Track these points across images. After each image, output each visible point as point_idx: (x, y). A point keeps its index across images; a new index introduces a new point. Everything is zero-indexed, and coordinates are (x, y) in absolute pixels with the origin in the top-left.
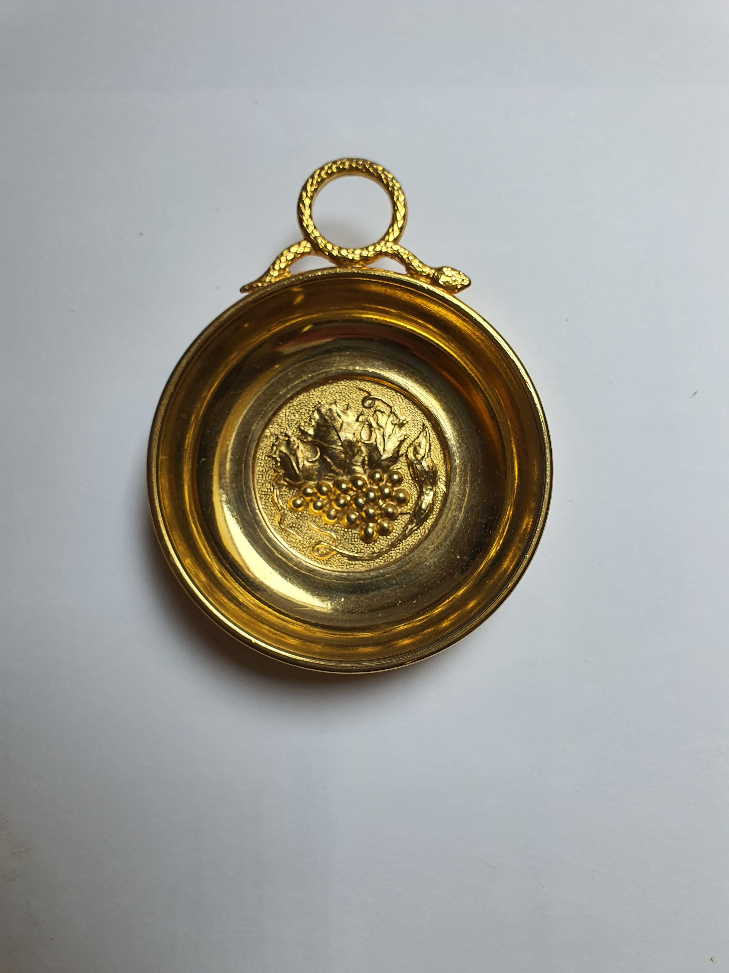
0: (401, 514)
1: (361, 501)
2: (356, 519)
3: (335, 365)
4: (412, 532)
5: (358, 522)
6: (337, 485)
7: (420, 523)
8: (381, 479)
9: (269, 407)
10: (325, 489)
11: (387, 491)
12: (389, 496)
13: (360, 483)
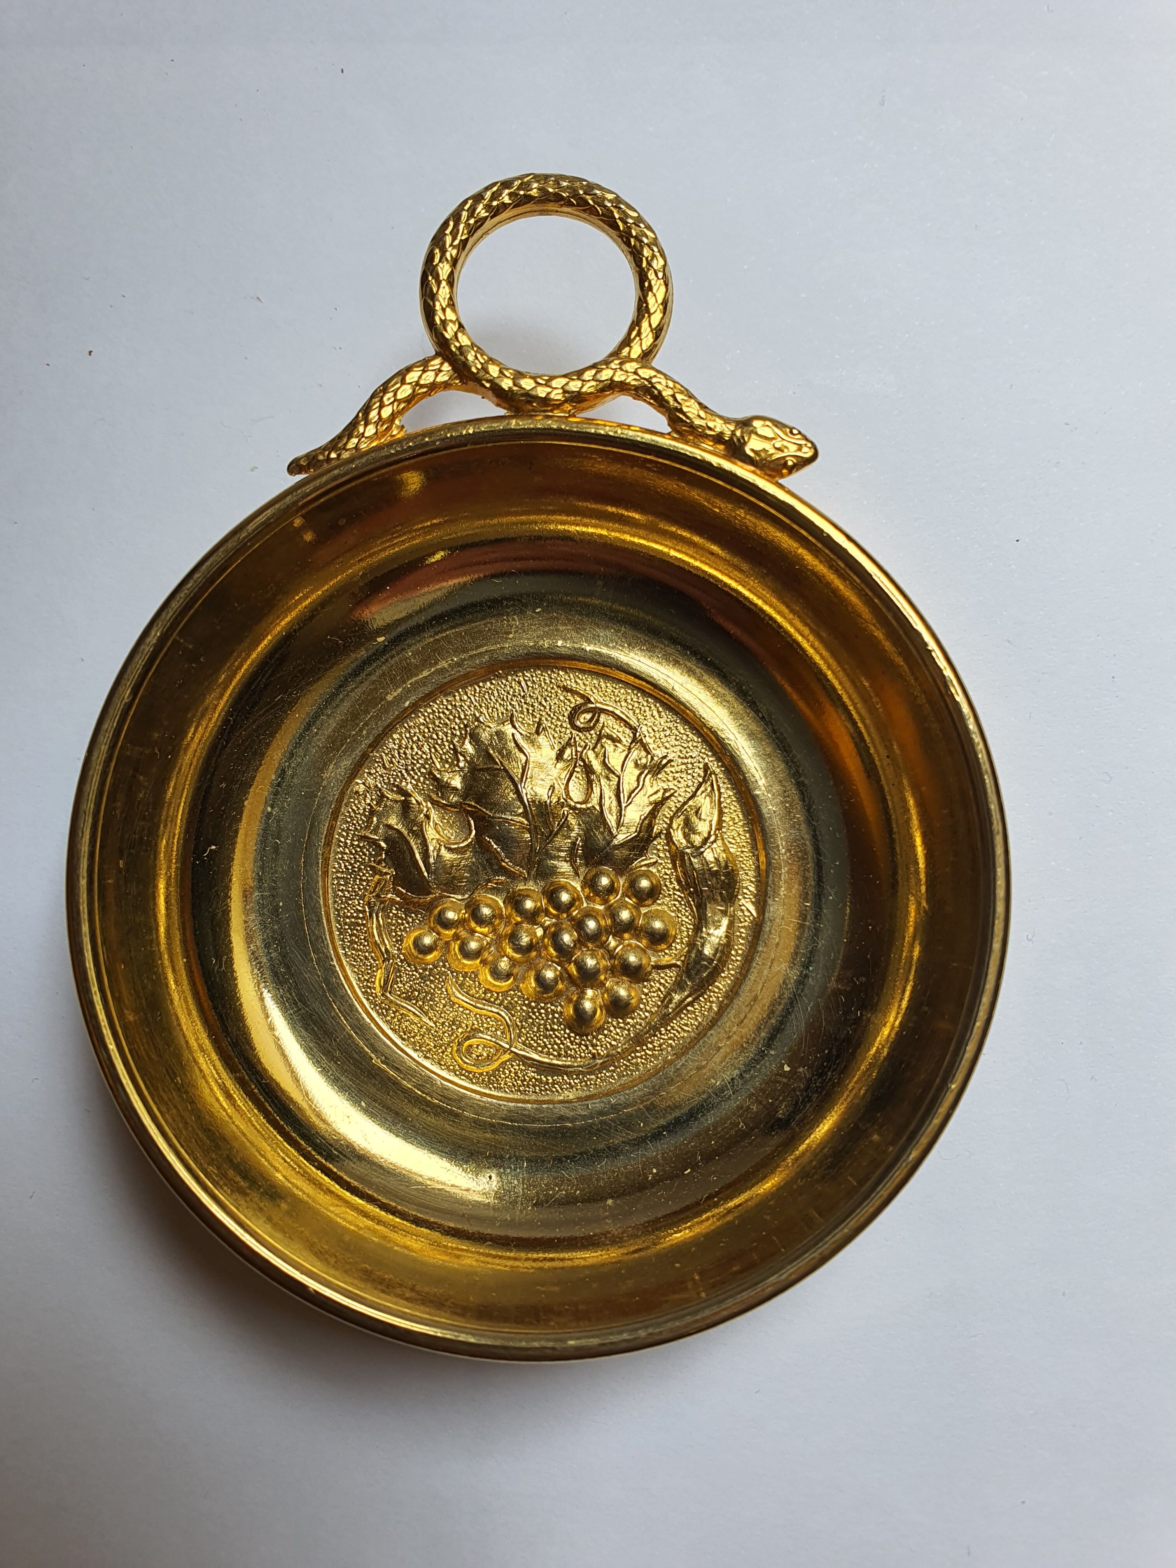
0: (658, 967)
1: (567, 938)
2: (555, 981)
3: (511, 636)
4: (681, 1008)
5: (560, 986)
6: (515, 901)
7: (701, 989)
8: (611, 889)
9: (361, 730)
10: (486, 911)
11: (625, 915)
12: (630, 927)
13: (565, 897)
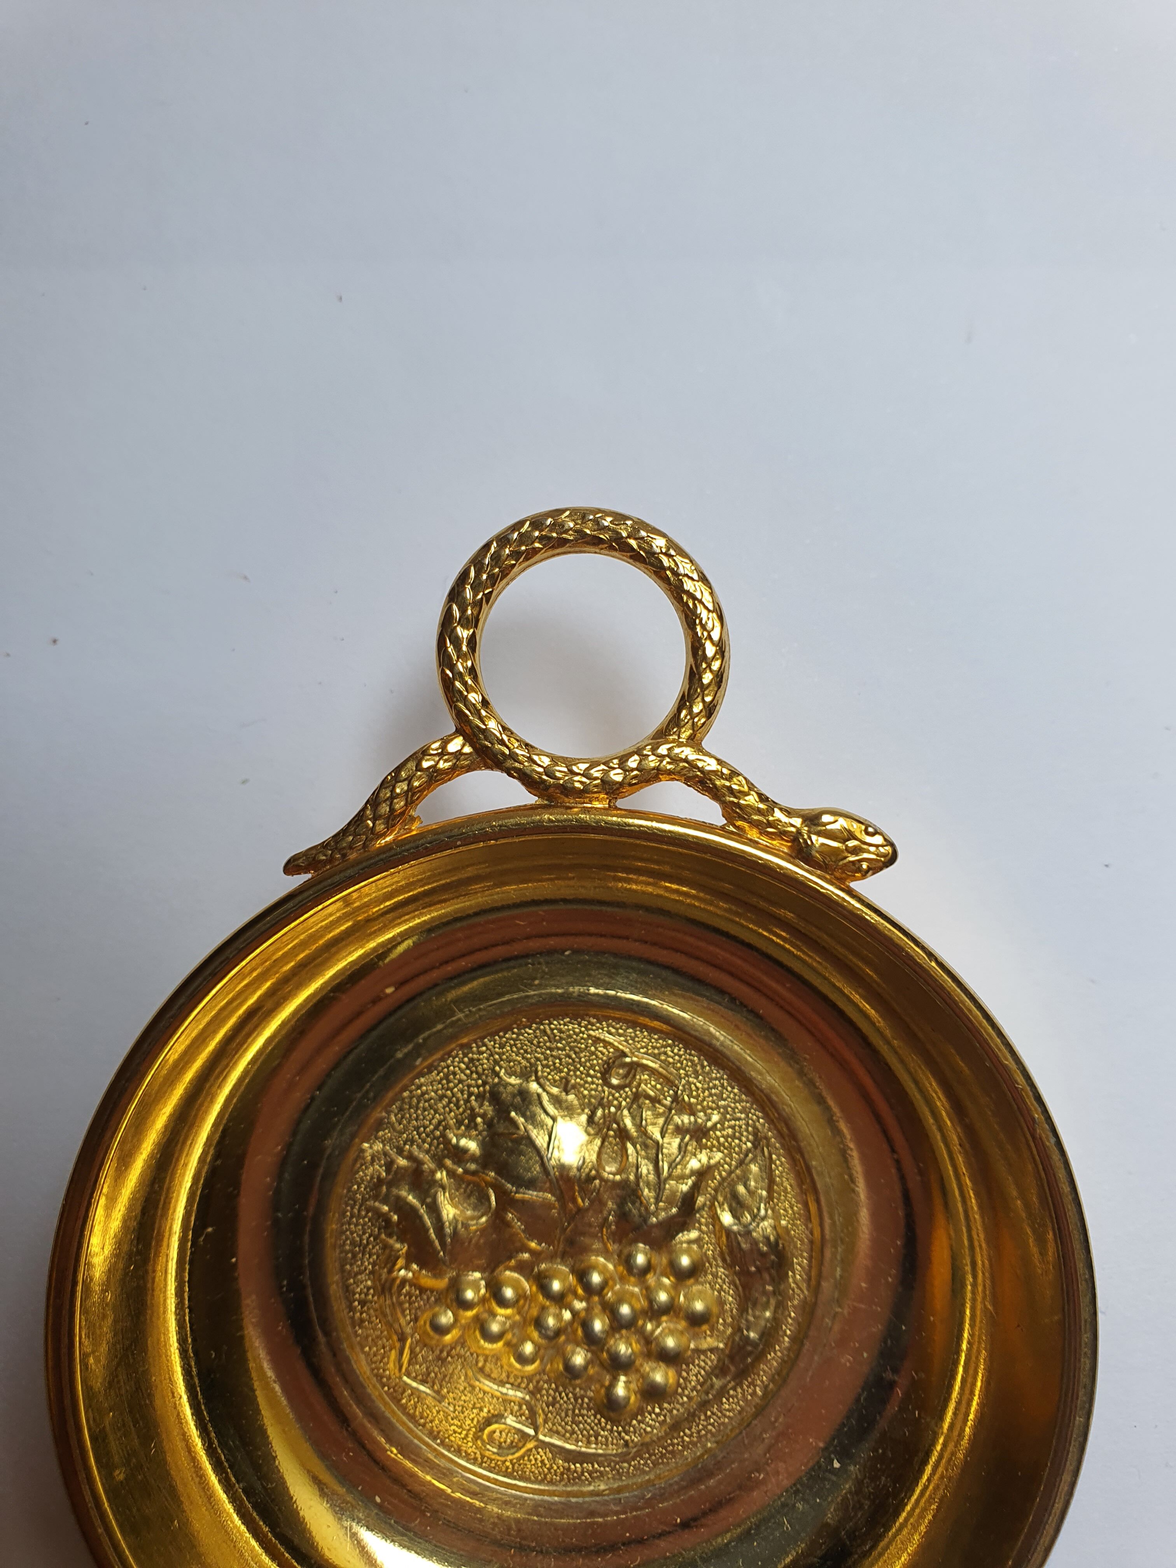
0: (698, 1351)
1: (598, 1326)
2: (585, 1368)
3: (537, 982)
4: (723, 1392)
5: (591, 1371)
6: (542, 1282)
7: (745, 1372)
8: (648, 1268)
9: (367, 1092)
10: (509, 1293)
11: (663, 1297)
12: (668, 1309)
13: (596, 1278)
